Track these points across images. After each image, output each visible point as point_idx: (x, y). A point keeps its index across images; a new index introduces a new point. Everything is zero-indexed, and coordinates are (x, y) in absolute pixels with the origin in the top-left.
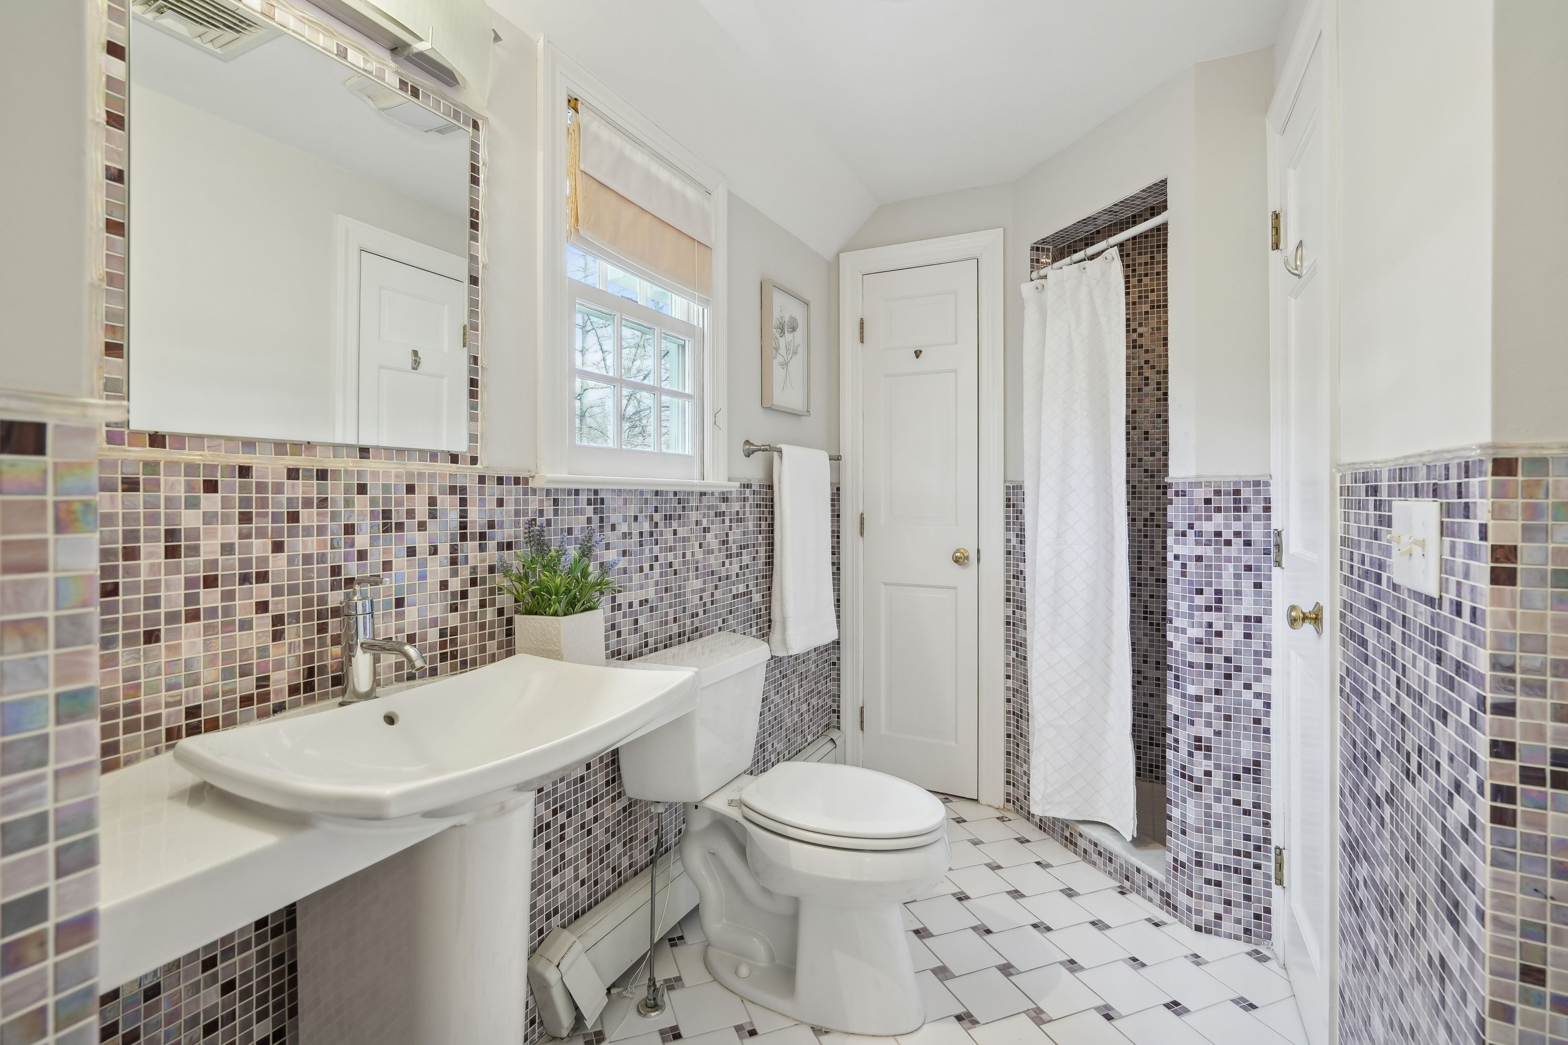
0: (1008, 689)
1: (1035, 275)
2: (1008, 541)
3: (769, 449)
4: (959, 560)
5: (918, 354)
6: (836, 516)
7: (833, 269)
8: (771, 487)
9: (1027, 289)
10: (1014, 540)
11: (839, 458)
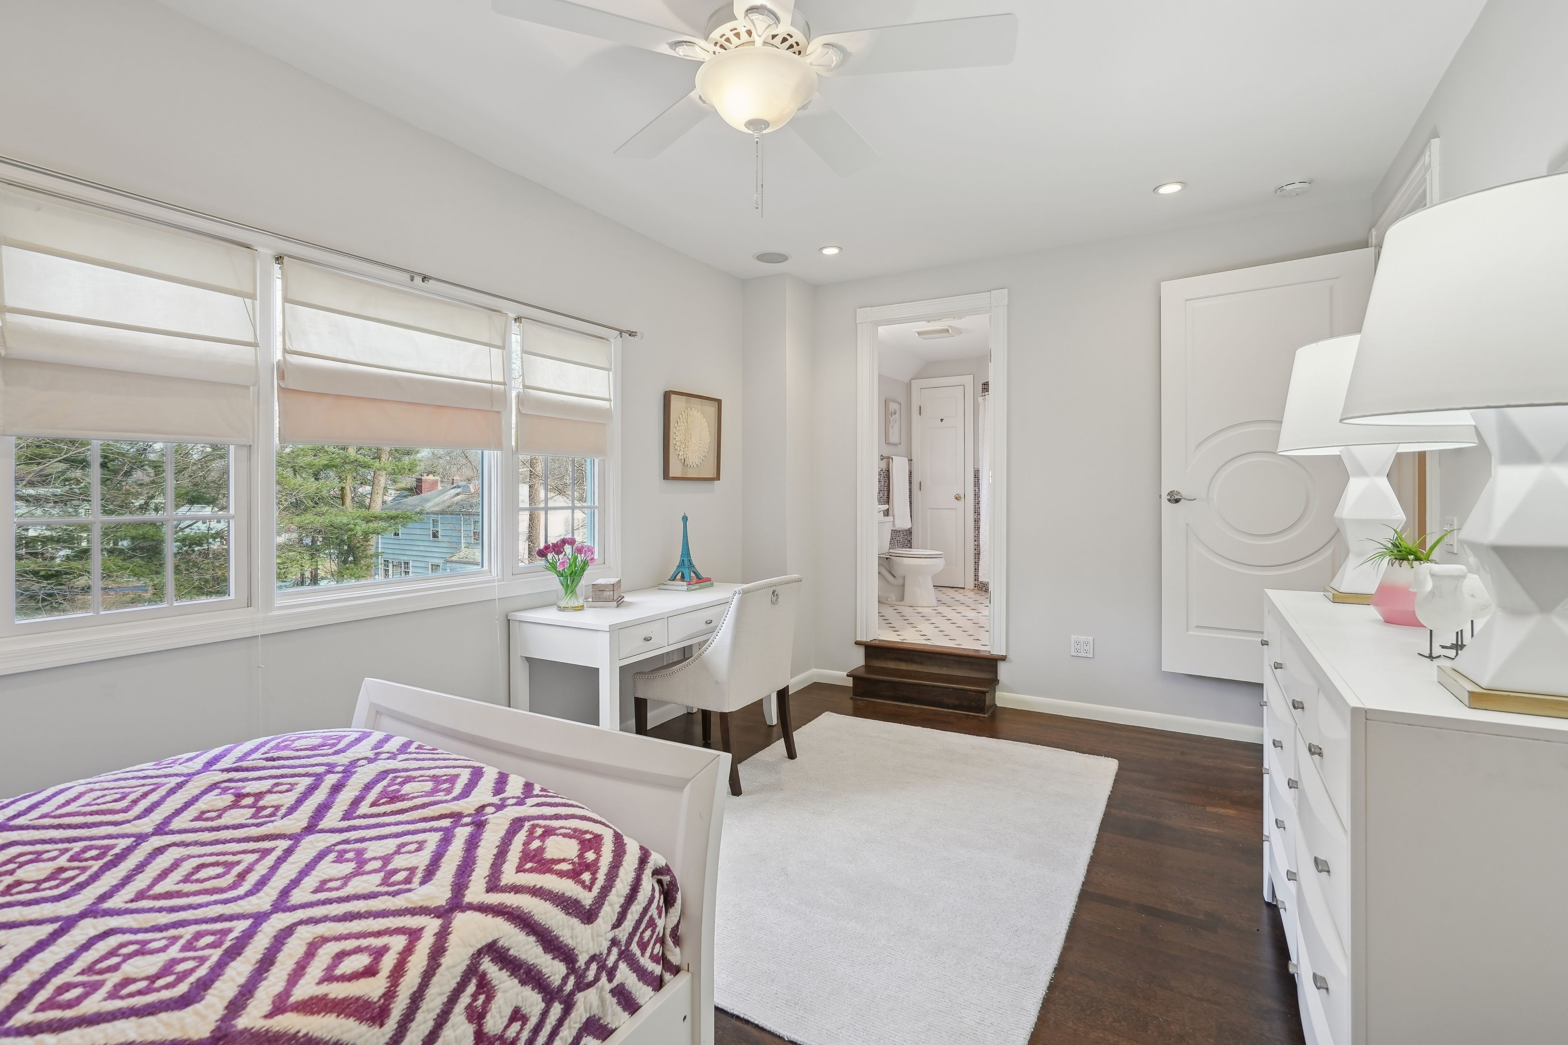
0: (975, 545)
1: (983, 394)
2: (975, 490)
3: (888, 458)
4: (957, 498)
5: (942, 420)
6: (910, 483)
7: (909, 386)
8: (888, 471)
9: (980, 399)
10: (977, 490)
11: (911, 460)
